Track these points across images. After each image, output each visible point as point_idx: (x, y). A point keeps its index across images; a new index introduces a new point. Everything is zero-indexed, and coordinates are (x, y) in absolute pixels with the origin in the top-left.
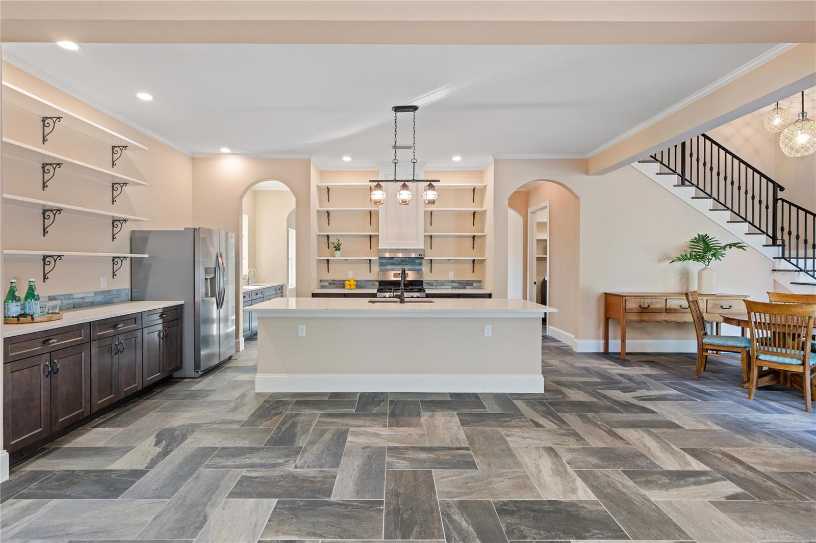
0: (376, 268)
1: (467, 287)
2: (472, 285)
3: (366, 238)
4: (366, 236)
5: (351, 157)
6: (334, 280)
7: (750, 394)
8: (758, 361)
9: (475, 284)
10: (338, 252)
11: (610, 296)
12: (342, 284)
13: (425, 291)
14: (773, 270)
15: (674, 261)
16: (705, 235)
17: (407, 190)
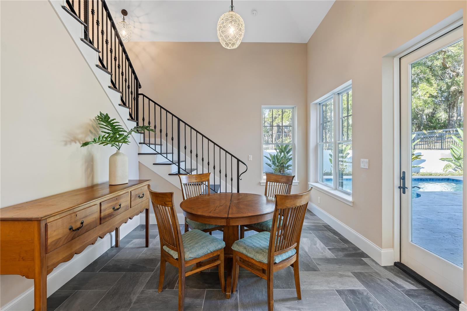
14: (139, 154)
15: (86, 144)
16: (107, 114)
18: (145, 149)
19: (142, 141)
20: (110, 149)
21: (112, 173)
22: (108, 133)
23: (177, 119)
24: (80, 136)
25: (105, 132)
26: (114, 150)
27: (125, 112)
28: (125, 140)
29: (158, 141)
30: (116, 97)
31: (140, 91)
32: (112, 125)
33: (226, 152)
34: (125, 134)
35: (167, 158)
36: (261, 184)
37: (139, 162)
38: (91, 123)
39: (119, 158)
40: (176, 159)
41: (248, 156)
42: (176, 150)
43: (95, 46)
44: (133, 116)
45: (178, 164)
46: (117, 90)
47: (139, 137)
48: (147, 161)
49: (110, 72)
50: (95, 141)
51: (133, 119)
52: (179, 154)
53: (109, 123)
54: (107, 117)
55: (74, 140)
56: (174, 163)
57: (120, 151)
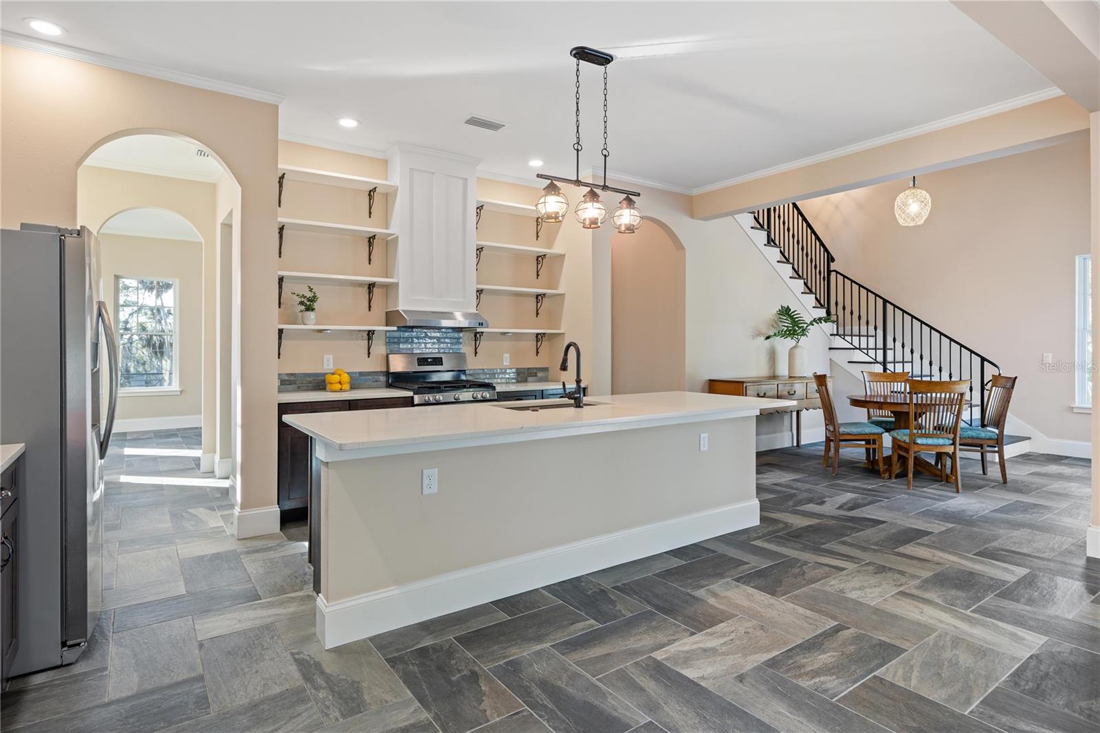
0: (379, 348)
1: (530, 379)
2: (536, 376)
3: (360, 289)
4: (360, 284)
5: (359, 121)
6: (292, 374)
7: (908, 484)
8: (916, 446)
9: (540, 375)
10: (311, 315)
11: (714, 382)
12: (319, 383)
13: (494, 388)
14: (830, 349)
15: (768, 338)
16: (788, 307)
17: (598, 201)
18: (838, 342)
19: (835, 333)
20: (789, 342)
21: (791, 366)
22: (787, 327)
23: (882, 301)
24: (763, 331)
25: (785, 326)
26: (793, 342)
27: (810, 300)
28: (804, 332)
30: (799, 285)
31: (833, 266)
32: (792, 317)
33: (962, 346)
34: (805, 325)
35: (867, 355)
36: (1075, 411)
37: (830, 359)
38: (772, 317)
39: (797, 351)
40: (880, 358)
41: (1043, 355)
42: (880, 345)
43: (777, 242)
44: (822, 302)
45: (884, 363)
46: (800, 277)
47: (829, 327)
48: (841, 358)
49: (791, 261)
50: (775, 335)
51: (822, 306)
52: (885, 349)
53: (790, 316)
54: (788, 309)
55: (759, 334)
56: (878, 362)
57: (800, 344)
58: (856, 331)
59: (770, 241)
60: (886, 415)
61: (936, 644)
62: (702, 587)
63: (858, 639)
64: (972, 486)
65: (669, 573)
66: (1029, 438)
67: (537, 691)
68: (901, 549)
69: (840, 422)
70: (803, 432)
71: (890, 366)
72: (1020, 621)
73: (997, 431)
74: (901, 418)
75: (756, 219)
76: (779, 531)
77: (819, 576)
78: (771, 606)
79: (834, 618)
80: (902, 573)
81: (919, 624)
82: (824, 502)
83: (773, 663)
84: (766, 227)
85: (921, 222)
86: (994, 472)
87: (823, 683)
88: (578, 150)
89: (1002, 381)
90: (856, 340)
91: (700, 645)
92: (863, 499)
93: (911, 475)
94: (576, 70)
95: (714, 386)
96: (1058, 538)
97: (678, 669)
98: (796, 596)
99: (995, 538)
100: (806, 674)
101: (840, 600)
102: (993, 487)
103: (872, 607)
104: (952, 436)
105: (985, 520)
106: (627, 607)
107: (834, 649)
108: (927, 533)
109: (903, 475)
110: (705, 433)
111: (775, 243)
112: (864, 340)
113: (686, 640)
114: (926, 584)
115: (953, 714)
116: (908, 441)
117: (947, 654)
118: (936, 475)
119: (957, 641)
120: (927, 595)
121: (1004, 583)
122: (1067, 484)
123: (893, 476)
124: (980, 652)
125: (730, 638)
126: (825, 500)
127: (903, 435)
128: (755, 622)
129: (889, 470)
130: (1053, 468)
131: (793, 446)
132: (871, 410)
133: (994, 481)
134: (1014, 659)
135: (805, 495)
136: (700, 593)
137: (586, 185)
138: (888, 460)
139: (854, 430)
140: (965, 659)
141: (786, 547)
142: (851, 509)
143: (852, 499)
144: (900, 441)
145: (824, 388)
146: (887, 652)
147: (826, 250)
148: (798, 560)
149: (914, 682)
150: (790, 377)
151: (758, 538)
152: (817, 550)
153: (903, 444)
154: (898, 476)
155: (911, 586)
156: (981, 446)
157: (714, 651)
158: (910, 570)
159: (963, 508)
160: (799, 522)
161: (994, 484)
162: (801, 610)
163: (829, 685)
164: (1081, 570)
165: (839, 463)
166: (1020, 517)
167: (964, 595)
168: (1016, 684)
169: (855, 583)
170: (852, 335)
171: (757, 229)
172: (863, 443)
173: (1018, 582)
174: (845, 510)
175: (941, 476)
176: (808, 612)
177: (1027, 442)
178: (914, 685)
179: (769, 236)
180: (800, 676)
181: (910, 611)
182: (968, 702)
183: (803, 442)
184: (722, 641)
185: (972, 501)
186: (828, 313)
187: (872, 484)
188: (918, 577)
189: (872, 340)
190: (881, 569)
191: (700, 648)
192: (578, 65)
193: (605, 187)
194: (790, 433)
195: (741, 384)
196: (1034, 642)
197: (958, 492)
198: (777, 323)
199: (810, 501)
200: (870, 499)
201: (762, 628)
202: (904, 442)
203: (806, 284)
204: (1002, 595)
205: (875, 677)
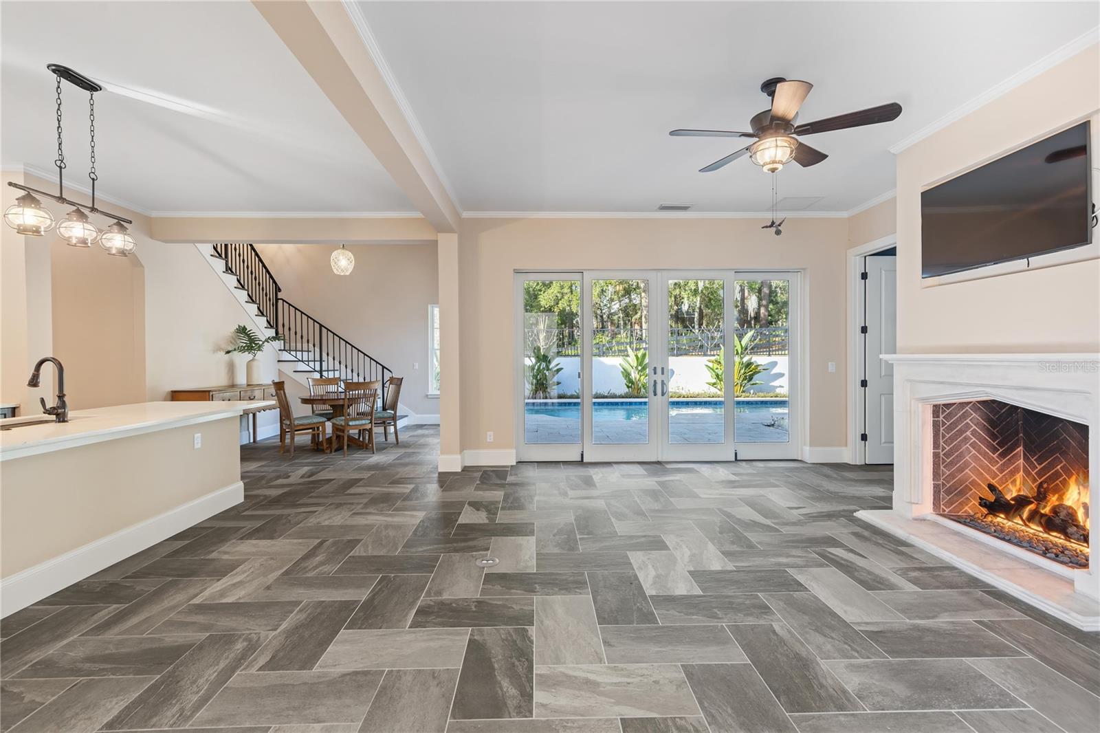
7: (344, 454)
8: (347, 428)
11: (177, 393)
14: (279, 361)
15: (228, 352)
16: (244, 326)
17: (87, 222)
18: (286, 356)
19: (283, 348)
20: (247, 356)
21: (249, 375)
22: (244, 343)
23: (318, 325)
24: (223, 346)
26: (250, 356)
27: (262, 321)
28: (260, 348)
29: (305, 348)
30: (253, 308)
31: (280, 295)
32: (248, 335)
33: (371, 358)
34: (261, 342)
35: (308, 365)
36: (429, 397)
37: (279, 370)
38: (230, 335)
39: (255, 363)
40: (318, 368)
41: (413, 364)
42: (318, 358)
43: (234, 270)
44: (272, 323)
45: (321, 372)
46: (253, 302)
47: (278, 344)
48: (288, 369)
49: (246, 288)
50: (235, 350)
51: (272, 327)
52: (321, 361)
53: (246, 334)
54: (244, 328)
55: (220, 349)
56: (316, 371)
57: (256, 357)
58: (299, 347)
59: (229, 270)
60: (326, 408)
61: (377, 531)
62: (213, 551)
63: (334, 543)
64: (382, 448)
65: (176, 553)
66: (407, 416)
67: (87, 665)
68: (348, 492)
69: (295, 417)
70: (258, 430)
71: (325, 374)
72: (414, 509)
73: (393, 412)
74: (337, 408)
75: (215, 249)
76: (262, 501)
77: (300, 520)
78: (273, 545)
79: (318, 538)
80: (352, 504)
81: (366, 525)
82: (289, 476)
83: (287, 573)
84: (223, 256)
85: (348, 274)
86: (392, 438)
87: (321, 570)
88: (60, 167)
89: (395, 381)
90: (299, 354)
91: (229, 583)
92: (317, 469)
93: (346, 447)
94: (57, 86)
95: (176, 396)
96: (426, 467)
97: (217, 602)
98: (289, 535)
99: (397, 473)
100: (310, 570)
101: (319, 528)
102: (392, 447)
103: (339, 526)
104: (370, 417)
105: (391, 465)
106: (147, 586)
107: (323, 553)
108: (361, 480)
109: (340, 449)
110: (198, 433)
111: (232, 272)
112: (305, 354)
113: (215, 585)
114: (366, 506)
115: (391, 557)
116: (343, 424)
117: (384, 533)
118: (360, 446)
119: (387, 527)
120: (368, 511)
121: (404, 493)
122: (427, 439)
123: (333, 451)
124: (398, 527)
125: (251, 571)
126: (290, 474)
127: (340, 421)
128: (265, 558)
129: (330, 447)
130: (420, 432)
131: (250, 443)
132: (314, 406)
133: (391, 444)
134: (413, 525)
135: (274, 475)
136: (213, 555)
137: (72, 204)
138: (329, 440)
139: (305, 422)
140: (391, 533)
141: (272, 509)
142: (310, 476)
143: (309, 470)
144: (338, 425)
145: (282, 392)
146: (353, 544)
147: (274, 282)
148: (283, 515)
149: (370, 551)
150: (248, 385)
151: (247, 510)
152: (295, 506)
153: (341, 427)
154: (336, 451)
155: (358, 508)
156: (384, 422)
157: (241, 583)
158: (356, 501)
159: (379, 461)
160: (274, 493)
161: (391, 446)
162: (295, 541)
163: (326, 570)
164: (436, 479)
165: (295, 448)
166: (407, 460)
167: (386, 505)
168: (416, 535)
169: (326, 516)
170: (296, 351)
171: (216, 257)
172: (311, 430)
173: (411, 492)
174: (307, 477)
175: (363, 446)
176: (300, 541)
177: (406, 418)
178: (370, 552)
179: (227, 264)
180: (307, 572)
181: (361, 521)
182: (397, 549)
183: (258, 438)
184: (246, 575)
185: (382, 457)
186: (277, 333)
187: (320, 458)
188: (361, 503)
189: (311, 355)
190: (339, 505)
191: (229, 585)
192: (59, 82)
193: (93, 209)
194: (247, 432)
195: (207, 393)
196: (421, 515)
197: (373, 453)
198: (234, 340)
199: (278, 477)
200: (321, 467)
201: (272, 559)
202: (341, 425)
203: (259, 308)
204: (405, 500)
205: (350, 557)
